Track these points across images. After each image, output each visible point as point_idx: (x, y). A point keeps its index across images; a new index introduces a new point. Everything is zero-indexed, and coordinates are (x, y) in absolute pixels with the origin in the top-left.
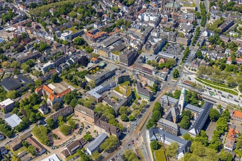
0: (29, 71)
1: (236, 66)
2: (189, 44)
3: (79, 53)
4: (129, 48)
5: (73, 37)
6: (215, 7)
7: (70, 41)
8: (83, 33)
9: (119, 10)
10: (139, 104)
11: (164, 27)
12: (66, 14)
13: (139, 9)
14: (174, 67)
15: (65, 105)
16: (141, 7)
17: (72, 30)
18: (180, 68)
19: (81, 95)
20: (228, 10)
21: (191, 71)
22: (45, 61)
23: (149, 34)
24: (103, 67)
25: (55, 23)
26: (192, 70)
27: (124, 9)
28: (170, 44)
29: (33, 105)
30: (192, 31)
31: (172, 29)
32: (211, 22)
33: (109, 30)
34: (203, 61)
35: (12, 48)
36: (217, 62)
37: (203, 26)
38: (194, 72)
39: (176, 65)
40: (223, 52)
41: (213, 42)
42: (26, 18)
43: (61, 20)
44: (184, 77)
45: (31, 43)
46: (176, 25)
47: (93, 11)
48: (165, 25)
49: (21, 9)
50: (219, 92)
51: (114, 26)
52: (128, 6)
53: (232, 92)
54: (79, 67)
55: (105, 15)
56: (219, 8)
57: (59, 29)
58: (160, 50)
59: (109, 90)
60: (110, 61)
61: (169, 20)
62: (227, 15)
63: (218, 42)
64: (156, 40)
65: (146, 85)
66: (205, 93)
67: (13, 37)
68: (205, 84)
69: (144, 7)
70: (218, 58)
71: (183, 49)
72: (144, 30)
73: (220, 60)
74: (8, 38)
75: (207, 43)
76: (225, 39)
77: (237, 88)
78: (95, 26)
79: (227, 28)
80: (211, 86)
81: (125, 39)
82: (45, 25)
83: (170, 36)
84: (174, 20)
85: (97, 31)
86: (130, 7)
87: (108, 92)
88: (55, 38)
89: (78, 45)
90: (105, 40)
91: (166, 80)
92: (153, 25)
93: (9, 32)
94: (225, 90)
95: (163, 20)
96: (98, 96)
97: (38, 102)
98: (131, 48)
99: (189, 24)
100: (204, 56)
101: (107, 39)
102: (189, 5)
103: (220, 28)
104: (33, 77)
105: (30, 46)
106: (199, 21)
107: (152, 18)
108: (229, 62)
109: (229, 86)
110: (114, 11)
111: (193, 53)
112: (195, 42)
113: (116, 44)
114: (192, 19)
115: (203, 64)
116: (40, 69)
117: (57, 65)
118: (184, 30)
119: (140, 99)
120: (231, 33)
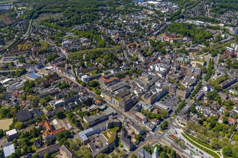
0: (45, 105)
1: (227, 125)
2: (187, 97)
3: (88, 94)
4: (132, 94)
5: (91, 79)
6: (223, 64)
7: (87, 83)
8: (100, 76)
9: (137, 59)
10: (119, 151)
11: (169, 79)
12: (94, 59)
13: (154, 60)
14: (166, 118)
15: (57, 142)
16: (156, 59)
17: (92, 73)
18: (171, 119)
19: (74, 134)
20: (235, 68)
21: (180, 125)
22: (60, 98)
23: (154, 84)
24: (103, 110)
25: (83, 65)
26: (182, 124)
27: (142, 59)
28: (169, 94)
29: (32, 137)
30: (193, 85)
31: (176, 81)
32: (214, 77)
33: (121, 77)
34: (195, 116)
35: (42, 83)
36: (209, 118)
37: (207, 80)
38: (183, 126)
39: (169, 117)
40: (218, 109)
41: (211, 98)
42: (64, 59)
43: (88, 64)
44: (171, 131)
45: (57, 81)
46: (182, 78)
47: (116, 59)
48: (171, 77)
49: (64, 52)
50: (200, 152)
51: (127, 73)
52: (146, 56)
53: (215, 154)
54: (84, 106)
55: (124, 63)
56: (226, 65)
57: (82, 72)
58: (158, 100)
59: (99, 133)
60: (112, 105)
61: (176, 73)
62: (232, 73)
63: (215, 98)
64: (158, 90)
65: (133, 133)
66: (186, 151)
67: (47, 74)
68: (190, 141)
69: (159, 58)
70: (211, 114)
71: (181, 101)
72: (151, 79)
73: (212, 117)
74: (43, 75)
75: (205, 98)
76: (223, 97)
77: (221, 151)
78: (112, 72)
79: (229, 85)
80: (194, 144)
81: (131, 85)
82: (74, 67)
83: (171, 87)
84: (180, 72)
85: (112, 76)
86: (147, 58)
87: (97, 135)
88: (77, 78)
89: (92, 86)
90: (114, 86)
91: (153, 130)
92: (160, 75)
93: (47, 69)
94: (207, 151)
95: (170, 72)
96: (85, 138)
97: (37, 136)
98: (134, 94)
99: (193, 77)
100: (198, 111)
101: (116, 85)
102: (199, 60)
103: (221, 85)
104: (45, 111)
105: (55, 84)
106: (204, 75)
107: (162, 69)
108: (220, 121)
109: (214, 148)
110: (133, 60)
111: (187, 107)
112: (193, 96)
113: (122, 90)
114: (197, 73)
115: (194, 119)
116: (52, 105)
117: (66, 104)
118: (187, 83)
119: (122, 147)
120: (230, 91)
